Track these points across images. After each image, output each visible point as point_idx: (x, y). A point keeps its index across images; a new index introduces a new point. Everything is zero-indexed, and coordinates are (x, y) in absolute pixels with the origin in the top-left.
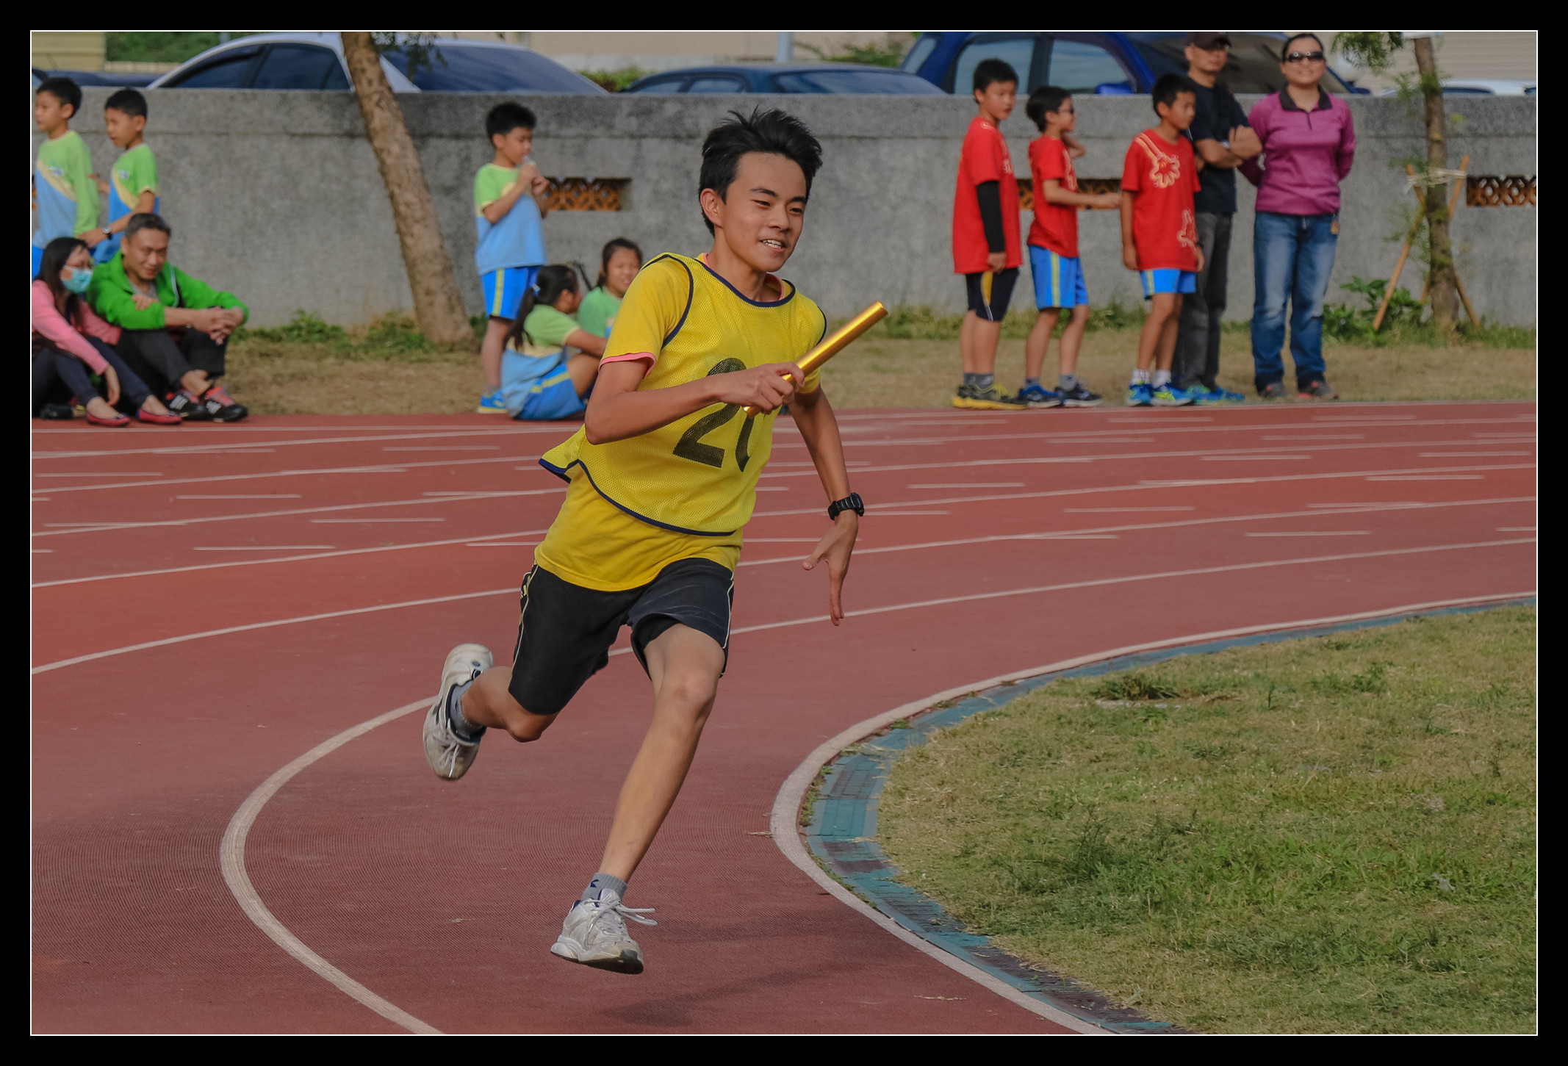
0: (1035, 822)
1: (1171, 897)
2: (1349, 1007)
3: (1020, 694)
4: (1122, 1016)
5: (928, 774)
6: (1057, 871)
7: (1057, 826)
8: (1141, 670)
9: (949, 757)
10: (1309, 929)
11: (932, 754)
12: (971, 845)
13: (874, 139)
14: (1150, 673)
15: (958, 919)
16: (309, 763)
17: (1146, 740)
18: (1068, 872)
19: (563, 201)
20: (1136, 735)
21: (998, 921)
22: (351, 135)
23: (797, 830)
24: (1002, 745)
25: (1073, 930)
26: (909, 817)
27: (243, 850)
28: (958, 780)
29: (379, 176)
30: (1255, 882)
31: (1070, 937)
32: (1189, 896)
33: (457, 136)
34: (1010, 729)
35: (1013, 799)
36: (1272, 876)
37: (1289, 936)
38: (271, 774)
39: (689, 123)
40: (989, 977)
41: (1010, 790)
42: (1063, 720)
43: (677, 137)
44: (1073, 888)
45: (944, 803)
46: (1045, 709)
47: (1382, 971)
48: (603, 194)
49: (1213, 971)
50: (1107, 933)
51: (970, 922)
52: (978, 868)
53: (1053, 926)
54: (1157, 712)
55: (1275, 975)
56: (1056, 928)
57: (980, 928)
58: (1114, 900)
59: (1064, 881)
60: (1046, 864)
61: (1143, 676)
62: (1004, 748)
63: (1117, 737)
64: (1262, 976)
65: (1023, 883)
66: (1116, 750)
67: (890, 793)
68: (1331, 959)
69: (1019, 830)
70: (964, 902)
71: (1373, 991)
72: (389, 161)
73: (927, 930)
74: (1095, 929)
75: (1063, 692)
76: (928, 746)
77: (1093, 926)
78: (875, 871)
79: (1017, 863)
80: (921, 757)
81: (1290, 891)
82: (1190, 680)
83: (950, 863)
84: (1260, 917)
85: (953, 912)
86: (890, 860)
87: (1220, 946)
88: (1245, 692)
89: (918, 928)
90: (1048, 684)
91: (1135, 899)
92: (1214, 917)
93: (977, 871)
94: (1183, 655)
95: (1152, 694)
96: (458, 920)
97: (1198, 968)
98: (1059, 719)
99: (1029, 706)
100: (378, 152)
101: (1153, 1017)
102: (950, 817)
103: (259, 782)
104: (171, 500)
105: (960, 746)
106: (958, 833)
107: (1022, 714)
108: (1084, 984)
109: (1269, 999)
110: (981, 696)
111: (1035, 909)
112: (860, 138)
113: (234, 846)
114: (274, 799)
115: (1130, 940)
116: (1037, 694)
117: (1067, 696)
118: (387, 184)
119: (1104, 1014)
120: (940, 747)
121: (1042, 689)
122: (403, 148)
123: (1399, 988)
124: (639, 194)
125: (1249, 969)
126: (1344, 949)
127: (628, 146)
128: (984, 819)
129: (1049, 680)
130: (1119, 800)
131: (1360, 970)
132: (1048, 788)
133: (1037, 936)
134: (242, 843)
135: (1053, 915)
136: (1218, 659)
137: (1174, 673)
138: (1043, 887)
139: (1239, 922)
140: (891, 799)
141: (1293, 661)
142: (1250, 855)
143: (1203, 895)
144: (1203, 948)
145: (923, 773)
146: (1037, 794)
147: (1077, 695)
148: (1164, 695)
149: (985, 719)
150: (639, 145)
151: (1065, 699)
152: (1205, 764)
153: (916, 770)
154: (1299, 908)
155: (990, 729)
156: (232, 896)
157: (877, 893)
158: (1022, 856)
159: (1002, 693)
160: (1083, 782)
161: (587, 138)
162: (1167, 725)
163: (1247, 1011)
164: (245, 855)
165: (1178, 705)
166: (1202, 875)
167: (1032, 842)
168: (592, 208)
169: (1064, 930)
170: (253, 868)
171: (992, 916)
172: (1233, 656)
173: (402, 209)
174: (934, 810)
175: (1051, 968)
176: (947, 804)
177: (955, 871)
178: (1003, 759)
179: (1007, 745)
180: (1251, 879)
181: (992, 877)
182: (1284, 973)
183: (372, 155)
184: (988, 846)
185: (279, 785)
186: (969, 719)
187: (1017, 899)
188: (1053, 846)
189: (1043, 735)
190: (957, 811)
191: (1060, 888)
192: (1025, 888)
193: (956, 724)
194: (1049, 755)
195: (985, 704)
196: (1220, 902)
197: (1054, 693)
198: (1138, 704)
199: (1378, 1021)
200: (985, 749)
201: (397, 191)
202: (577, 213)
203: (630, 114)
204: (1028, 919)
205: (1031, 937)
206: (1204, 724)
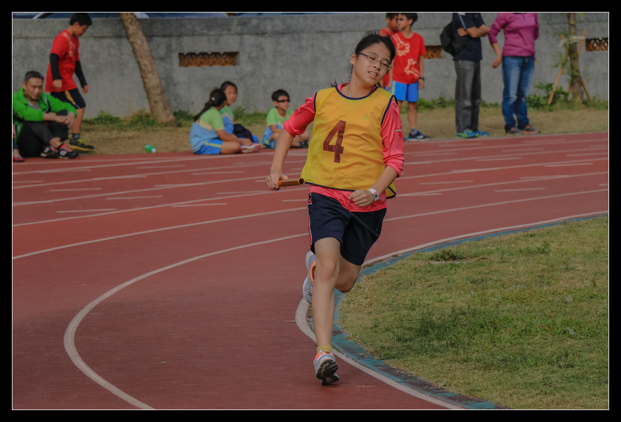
0: (404, 312)
1: (459, 341)
2: (531, 384)
3: (400, 260)
4: (438, 391)
5: (361, 294)
6: (413, 332)
7: (413, 313)
8: (449, 248)
9: (370, 287)
10: (515, 352)
11: (363, 286)
12: (377, 323)
13: (339, 32)
14: (453, 249)
15: (372, 353)
16: (103, 300)
17: (451, 277)
18: (417, 332)
19: (211, 62)
20: (447, 275)
21: (388, 354)
22: (120, 37)
23: (306, 319)
24: (392, 281)
25: (419, 356)
26: (353, 312)
27: (74, 337)
28: (373, 296)
29: (132, 54)
30: (493, 333)
31: (417, 359)
32: (466, 340)
33: (165, 36)
34: (395, 275)
35: (395, 303)
36: (501, 331)
37: (506, 355)
38: (86, 305)
39: (262, 28)
40: (384, 377)
41: (394, 299)
42: (417, 270)
43: (257, 34)
44: (419, 339)
45: (367, 306)
46: (410, 266)
47: (545, 368)
48: (227, 59)
49: (476, 371)
50: (432, 357)
51: (377, 355)
52: (380, 332)
53: (411, 355)
54: (455, 265)
55: (501, 372)
56: (412, 356)
57: (380, 357)
58: (435, 343)
59: (415, 336)
60: (408, 329)
61: (450, 251)
62: (393, 282)
63: (439, 276)
64: (496, 372)
65: (398, 338)
66: (438, 282)
67: (345, 303)
68: (524, 364)
69: (397, 316)
70: (374, 346)
71: (541, 377)
72: (137, 47)
73: (359, 359)
74: (428, 356)
75: (418, 259)
76: (362, 283)
77: (427, 354)
78: (338, 335)
79: (396, 330)
80: (359, 287)
81: (508, 337)
82: (470, 252)
83: (369, 330)
84: (495, 348)
85: (370, 350)
86: (344, 330)
87: (479, 361)
88: (492, 256)
89: (355, 358)
90: (412, 255)
91: (444, 342)
92: (477, 349)
93: (380, 334)
94: (468, 242)
95: (454, 258)
96: (164, 362)
97: (470, 370)
98: (415, 269)
99: (404, 265)
100: (132, 44)
101: (451, 391)
102: (370, 311)
103: (81, 308)
104: (47, 192)
105: (375, 282)
106: (372, 318)
107: (401, 268)
108: (423, 378)
109: (499, 381)
110: (384, 261)
111: (403, 348)
112: (333, 32)
113: (70, 335)
114: (88, 315)
115: (442, 359)
116: (407, 260)
117: (419, 260)
118: (136, 57)
119: (431, 390)
120: (367, 283)
121: (409, 257)
122: (142, 41)
123: (552, 375)
124: (243, 58)
125: (490, 370)
126: (530, 360)
127: (237, 38)
128: (383, 312)
129: (412, 254)
130: (439, 302)
131: (536, 368)
132: (410, 298)
133: (404, 359)
134: (73, 334)
135: (411, 351)
136: (481, 243)
137: (464, 249)
138: (407, 339)
139: (486, 351)
140: (345, 305)
141: (512, 242)
142: (492, 322)
143: (472, 340)
144: (472, 361)
145: (359, 294)
146: (406, 301)
147: (423, 260)
148: (459, 258)
149: (385, 271)
150: (242, 38)
151: (419, 261)
152: (475, 286)
153: (356, 293)
154: (511, 344)
155: (387, 275)
156: (68, 356)
157: (338, 344)
158: (398, 326)
159: (392, 260)
160: (425, 295)
161: (220, 35)
162: (459, 271)
163: (489, 387)
164: (75, 339)
165: (465, 262)
166: (471, 332)
167: (403, 320)
168: (223, 65)
169: (415, 357)
170: (77, 344)
171: (386, 352)
172: (488, 241)
173: (143, 67)
174: (363, 309)
175: (409, 372)
176: (369, 307)
177: (371, 334)
178: (392, 287)
179: (394, 281)
180: (492, 333)
181: (386, 335)
182: (505, 371)
183: (129, 45)
184: (384, 323)
185: (90, 309)
186: (378, 271)
187: (396, 344)
188: (411, 322)
189: (409, 276)
190: (372, 309)
191: (414, 339)
192: (399, 340)
193: (373, 273)
194: (411, 285)
195: (385, 264)
196: (479, 342)
197: (414, 259)
198: (448, 262)
199: (543, 389)
200: (385, 283)
201: (140, 60)
202: (217, 67)
203: (238, 25)
204: (401, 352)
205: (401, 360)
206: (475, 270)
